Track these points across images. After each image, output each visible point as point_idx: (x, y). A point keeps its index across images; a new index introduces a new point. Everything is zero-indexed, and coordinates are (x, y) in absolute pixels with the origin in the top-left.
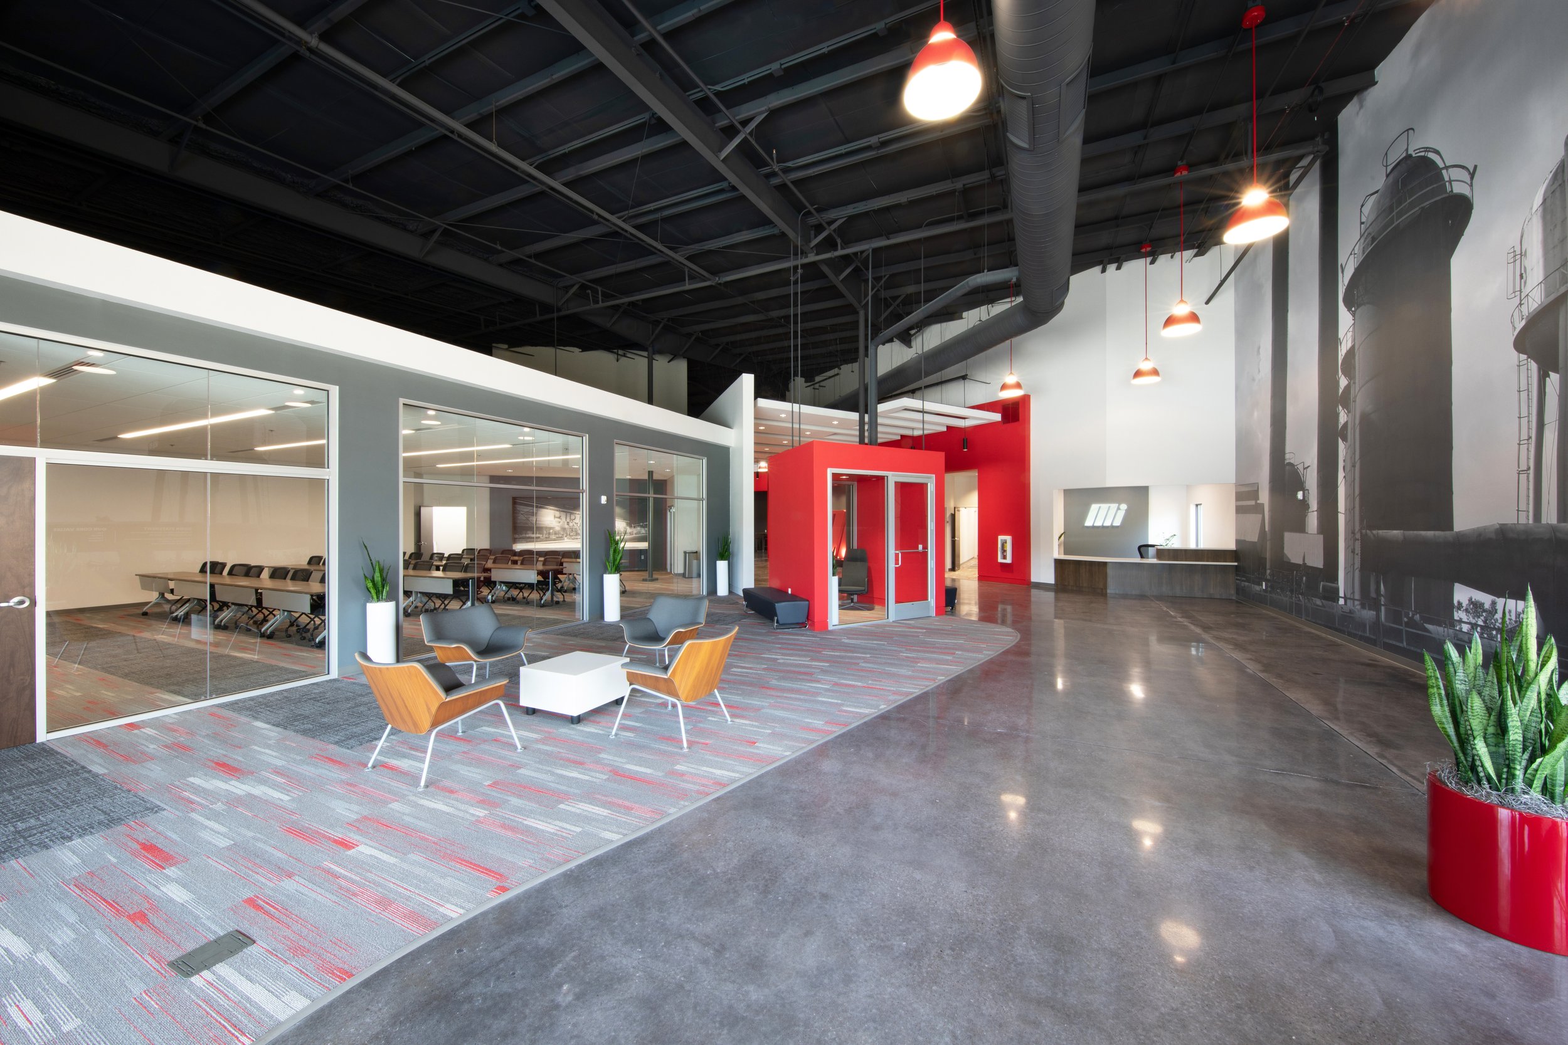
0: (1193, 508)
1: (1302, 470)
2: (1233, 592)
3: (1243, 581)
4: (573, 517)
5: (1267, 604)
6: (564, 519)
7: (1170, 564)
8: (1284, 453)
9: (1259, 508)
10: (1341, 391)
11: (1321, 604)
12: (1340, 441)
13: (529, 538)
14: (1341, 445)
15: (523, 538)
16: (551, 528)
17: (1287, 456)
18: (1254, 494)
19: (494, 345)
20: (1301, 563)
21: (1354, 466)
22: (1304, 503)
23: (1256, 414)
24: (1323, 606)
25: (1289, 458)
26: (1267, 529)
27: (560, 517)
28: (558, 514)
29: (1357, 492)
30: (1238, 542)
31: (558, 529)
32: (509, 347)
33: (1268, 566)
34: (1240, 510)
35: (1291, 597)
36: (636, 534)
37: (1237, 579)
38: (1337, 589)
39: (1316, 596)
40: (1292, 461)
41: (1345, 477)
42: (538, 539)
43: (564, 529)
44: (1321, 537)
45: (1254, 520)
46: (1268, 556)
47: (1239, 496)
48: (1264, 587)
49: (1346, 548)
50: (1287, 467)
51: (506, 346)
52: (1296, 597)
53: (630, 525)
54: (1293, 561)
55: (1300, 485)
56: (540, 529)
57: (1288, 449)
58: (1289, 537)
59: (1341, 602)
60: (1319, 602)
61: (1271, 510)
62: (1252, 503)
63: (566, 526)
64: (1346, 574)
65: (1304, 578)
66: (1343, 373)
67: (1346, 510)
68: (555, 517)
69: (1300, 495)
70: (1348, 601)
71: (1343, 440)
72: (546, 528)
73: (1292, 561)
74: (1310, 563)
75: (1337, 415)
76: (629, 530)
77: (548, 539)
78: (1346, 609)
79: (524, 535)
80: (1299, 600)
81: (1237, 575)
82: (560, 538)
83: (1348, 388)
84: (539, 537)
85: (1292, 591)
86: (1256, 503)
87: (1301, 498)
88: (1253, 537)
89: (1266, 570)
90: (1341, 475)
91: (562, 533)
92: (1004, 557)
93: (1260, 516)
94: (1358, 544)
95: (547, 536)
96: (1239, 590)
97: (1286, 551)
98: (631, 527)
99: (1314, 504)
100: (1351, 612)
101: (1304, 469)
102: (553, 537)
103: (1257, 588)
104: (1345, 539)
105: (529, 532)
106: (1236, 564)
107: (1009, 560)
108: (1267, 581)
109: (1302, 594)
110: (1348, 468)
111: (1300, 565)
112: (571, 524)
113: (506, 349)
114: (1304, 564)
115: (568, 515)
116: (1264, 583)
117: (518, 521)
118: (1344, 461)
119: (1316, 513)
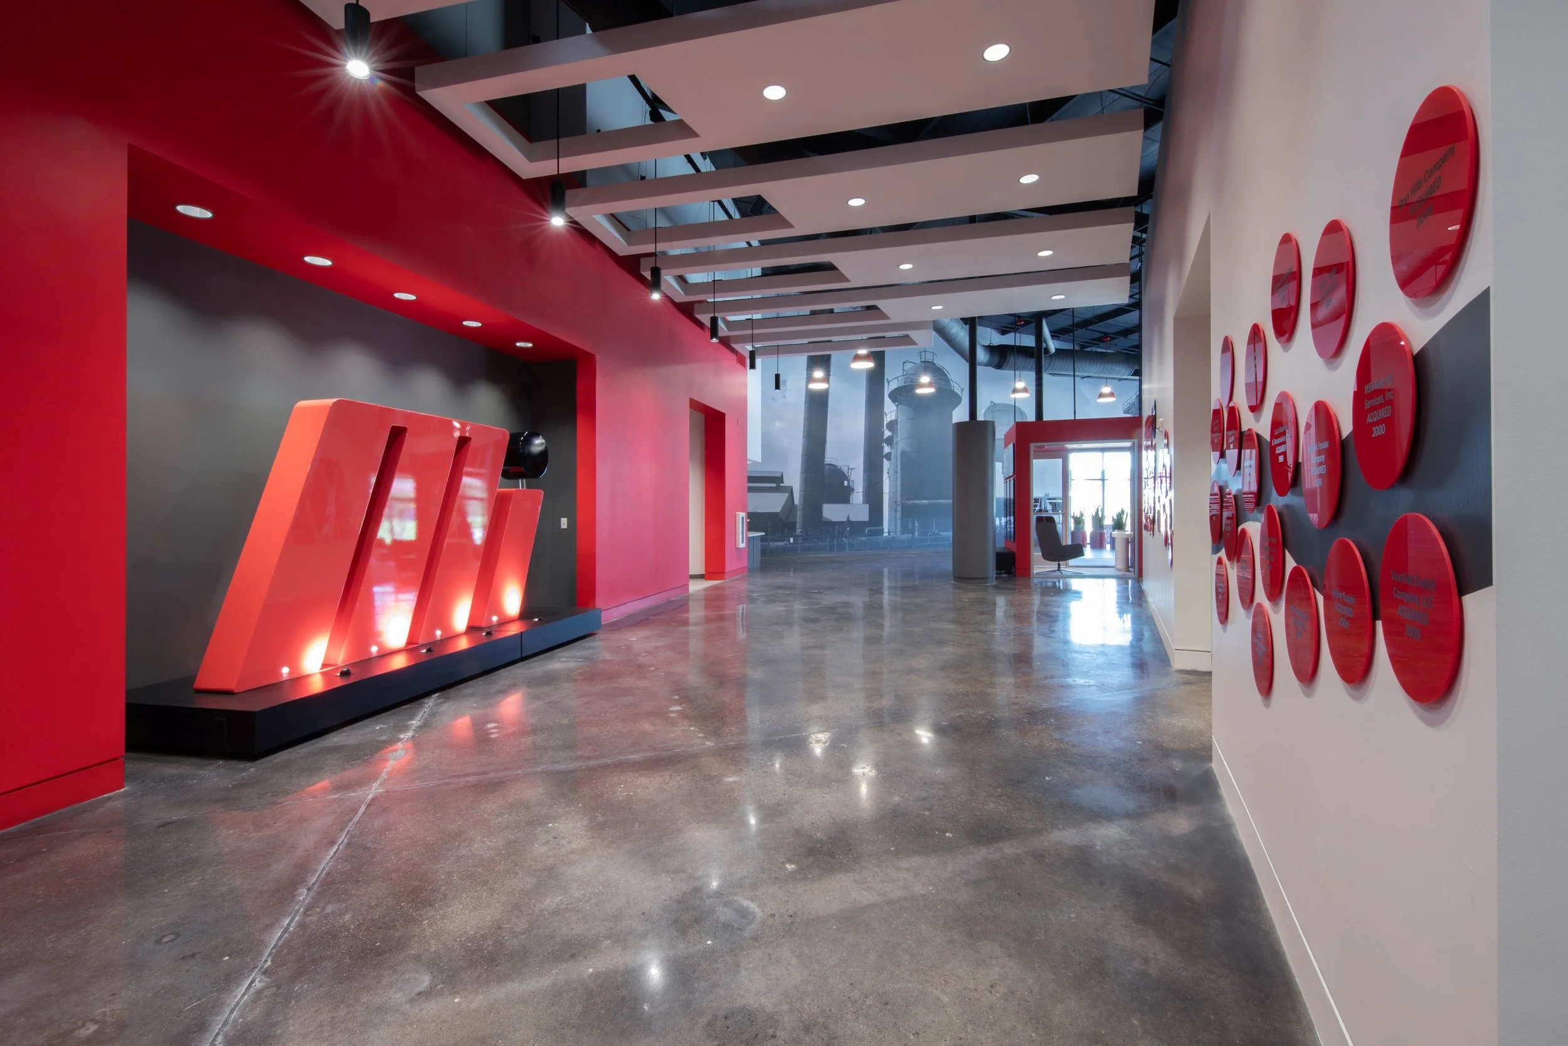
1: (846, 469)
10: (884, 437)
12: (884, 459)
14: (885, 462)
17: (827, 460)
21: (896, 473)
22: (850, 488)
24: (872, 539)
25: (829, 461)
26: (797, 503)
29: (899, 483)
33: (799, 527)
35: (832, 541)
38: (882, 529)
39: (866, 535)
40: (833, 464)
44: (866, 504)
46: (798, 520)
48: (791, 542)
49: (891, 509)
50: (827, 466)
52: (838, 540)
55: (846, 478)
57: (828, 457)
59: (886, 534)
60: (868, 537)
61: (806, 491)
62: (772, 485)
64: (890, 520)
65: (848, 528)
66: (886, 430)
67: (889, 492)
69: (846, 483)
70: (891, 533)
71: (886, 460)
75: (881, 448)
78: (890, 537)
80: (843, 541)
83: (891, 436)
85: (832, 538)
87: (847, 485)
89: (794, 529)
94: (899, 508)
97: (825, 515)
99: (859, 489)
100: (893, 538)
101: (849, 469)
108: (796, 536)
109: (846, 537)
110: (892, 472)
114: (849, 520)
116: (791, 539)
119: (861, 493)
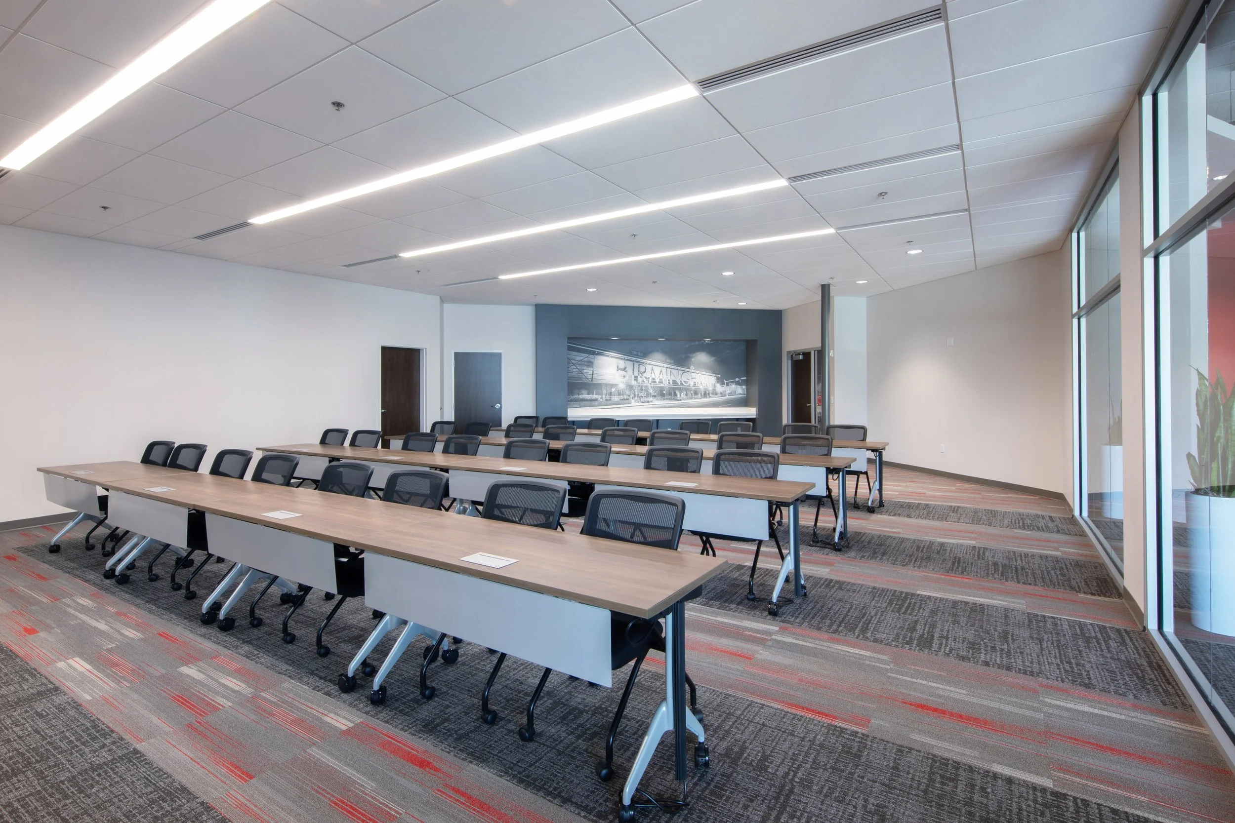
4: (642, 369)
6: (629, 369)
13: (583, 400)
15: (576, 400)
16: (612, 386)
27: (624, 369)
28: (622, 364)
31: (622, 386)
36: (730, 394)
43: (631, 387)
53: (721, 381)
63: (634, 383)
68: (618, 369)
72: (606, 385)
76: (719, 388)
77: (608, 402)
79: (581, 396)
82: (625, 401)
84: (596, 400)
91: (628, 392)
95: (608, 397)
98: (723, 384)
102: (616, 399)
105: (584, 392)
112: (640, 380)
115: (636, 365)
117: (573, 376)
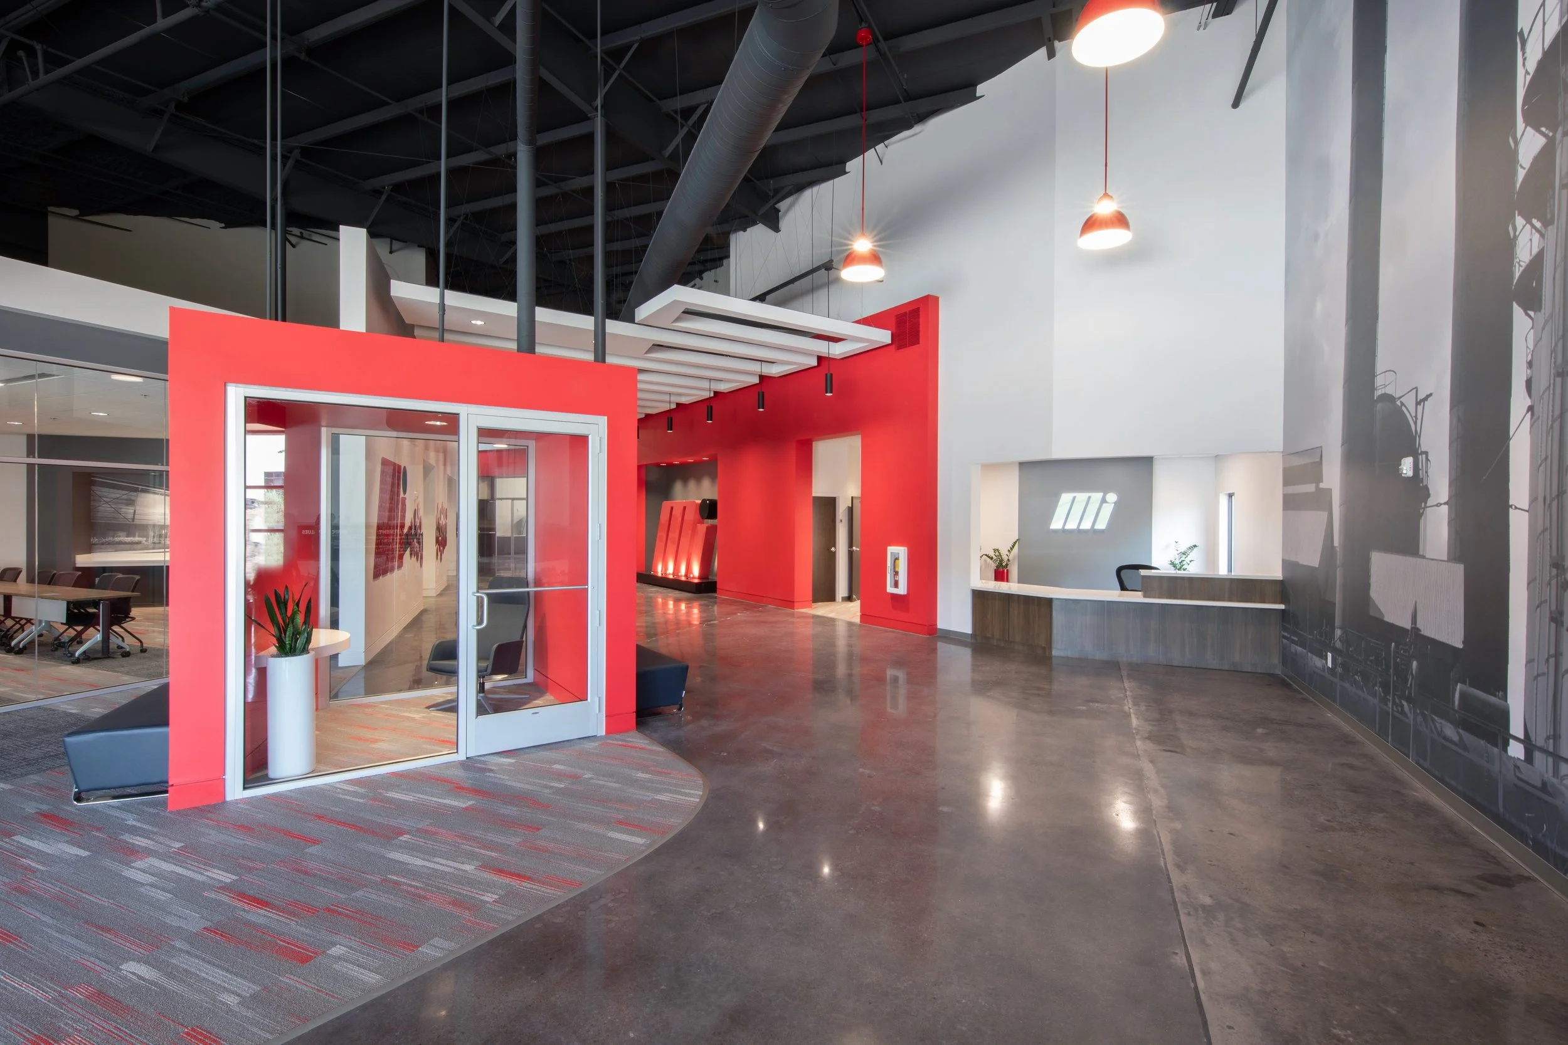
0: (1223, 501)
1: (1411, 405)
2: (1276, 660)
3: (1294, 642)
5: (1334, 701)
7: (1162, 605)
8: (1372, 375)
9: (1321, 499)
10: (1521, 174)
11: (1456, 738)
12: (1517, 311)
13: (121, 543)
14: (1522, 323)
17: (1379, 381)
18: (1314, 472)
19: (51, 209)
20: (1408, 625)
22: (1417, 488)
23: (1319, 307)
24: (1462, 744)
25: (1384, 384)
26: (1336, 543)
30: (1287, 564)
32: (82, 214)
33: (1338, 621)
34: (1291, 503)
35: (1384, 701)
37: (1284, 637)
38: (1503, 716)
39: (1445, 716)
40: (1389, 390)
41: (1531, 409)
42: (133, 546)
44: (1459, 569)
45: (1313, 523)
46: (1338, 598)
47: (1290, 477)
48: (1330, 664)
49: (1534, 607)
50: (1379, 406)
51: (75, 212)
52: (1394, 703)
54: (1389, 618)
55: (1409, 444)
56: (142, 528)
57: (1381, 366)
58: (1381, 563)
59: (1516, 750)
60: (1450, 731)
61: (1347, 503)
62: (1310, 488)
64: (1533, 679)
65: (1415, 664)
66: (1528, 121)
67: (1533, 500)
69: (1407, 467)
70: (1538, 756)
71: (1526, 309)
72: (153, 526)
73: (1386, 619)
74: (1429, 629)
75: (1510, 245)
78: (1530, 774)
79: (111, 539)
80: (1403, 712)
81: (1285, 629)
83: (1546, 157)
85: (1385, 687)
86: (1317, 487)
87: (1410, 474)
88: (1311, 558)
89: (1333, 628)
90: (1519, 402)
92: (896, 585)
93: (1325, 514)
96: (1287, 659)
97: (1374, 594)
99: (1440, 486)
100: (1543, 784)
101: (1418, 403)
103: (1318, 662)
104: (1530, 582)
106: (1282, 607)
107: (902, 590)
108: (1335, 651)
109: (1409, 700)
111: (1407, 630)
113: (76, 218)
114: (1416, 630)
116: (1329, 655)
117: (100, 515)
118: (1530, 364)
119: (1445, 508)
